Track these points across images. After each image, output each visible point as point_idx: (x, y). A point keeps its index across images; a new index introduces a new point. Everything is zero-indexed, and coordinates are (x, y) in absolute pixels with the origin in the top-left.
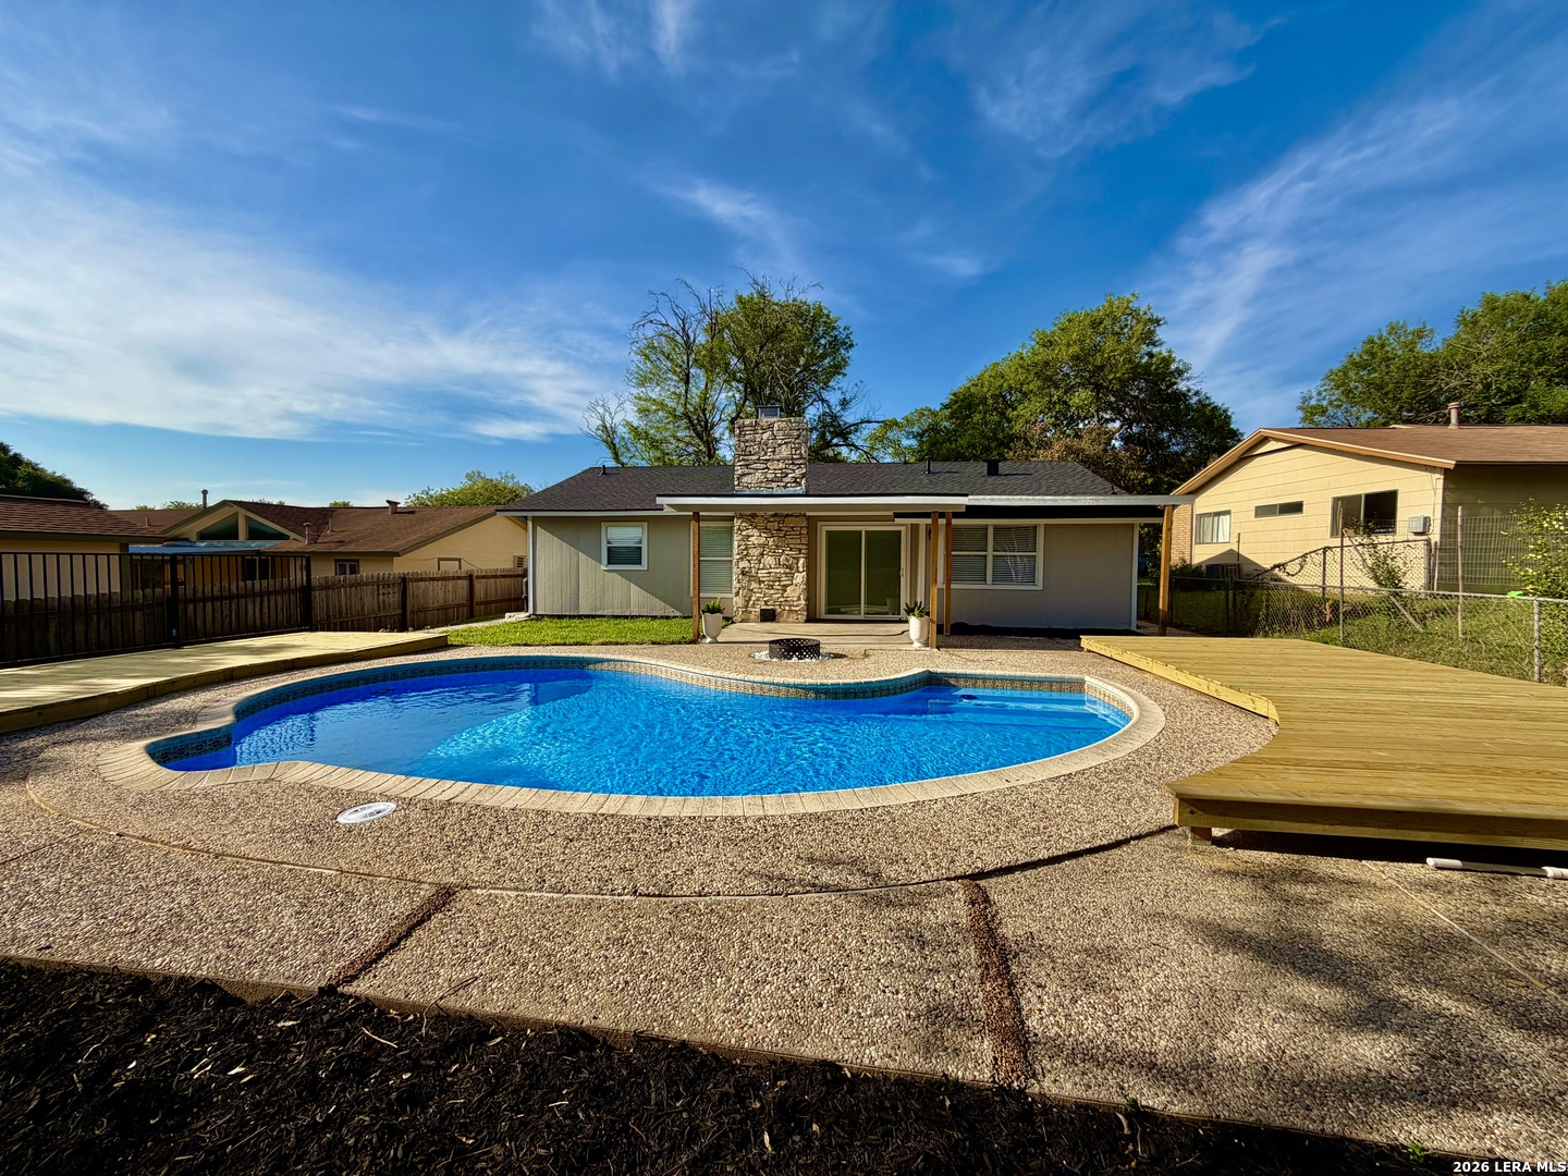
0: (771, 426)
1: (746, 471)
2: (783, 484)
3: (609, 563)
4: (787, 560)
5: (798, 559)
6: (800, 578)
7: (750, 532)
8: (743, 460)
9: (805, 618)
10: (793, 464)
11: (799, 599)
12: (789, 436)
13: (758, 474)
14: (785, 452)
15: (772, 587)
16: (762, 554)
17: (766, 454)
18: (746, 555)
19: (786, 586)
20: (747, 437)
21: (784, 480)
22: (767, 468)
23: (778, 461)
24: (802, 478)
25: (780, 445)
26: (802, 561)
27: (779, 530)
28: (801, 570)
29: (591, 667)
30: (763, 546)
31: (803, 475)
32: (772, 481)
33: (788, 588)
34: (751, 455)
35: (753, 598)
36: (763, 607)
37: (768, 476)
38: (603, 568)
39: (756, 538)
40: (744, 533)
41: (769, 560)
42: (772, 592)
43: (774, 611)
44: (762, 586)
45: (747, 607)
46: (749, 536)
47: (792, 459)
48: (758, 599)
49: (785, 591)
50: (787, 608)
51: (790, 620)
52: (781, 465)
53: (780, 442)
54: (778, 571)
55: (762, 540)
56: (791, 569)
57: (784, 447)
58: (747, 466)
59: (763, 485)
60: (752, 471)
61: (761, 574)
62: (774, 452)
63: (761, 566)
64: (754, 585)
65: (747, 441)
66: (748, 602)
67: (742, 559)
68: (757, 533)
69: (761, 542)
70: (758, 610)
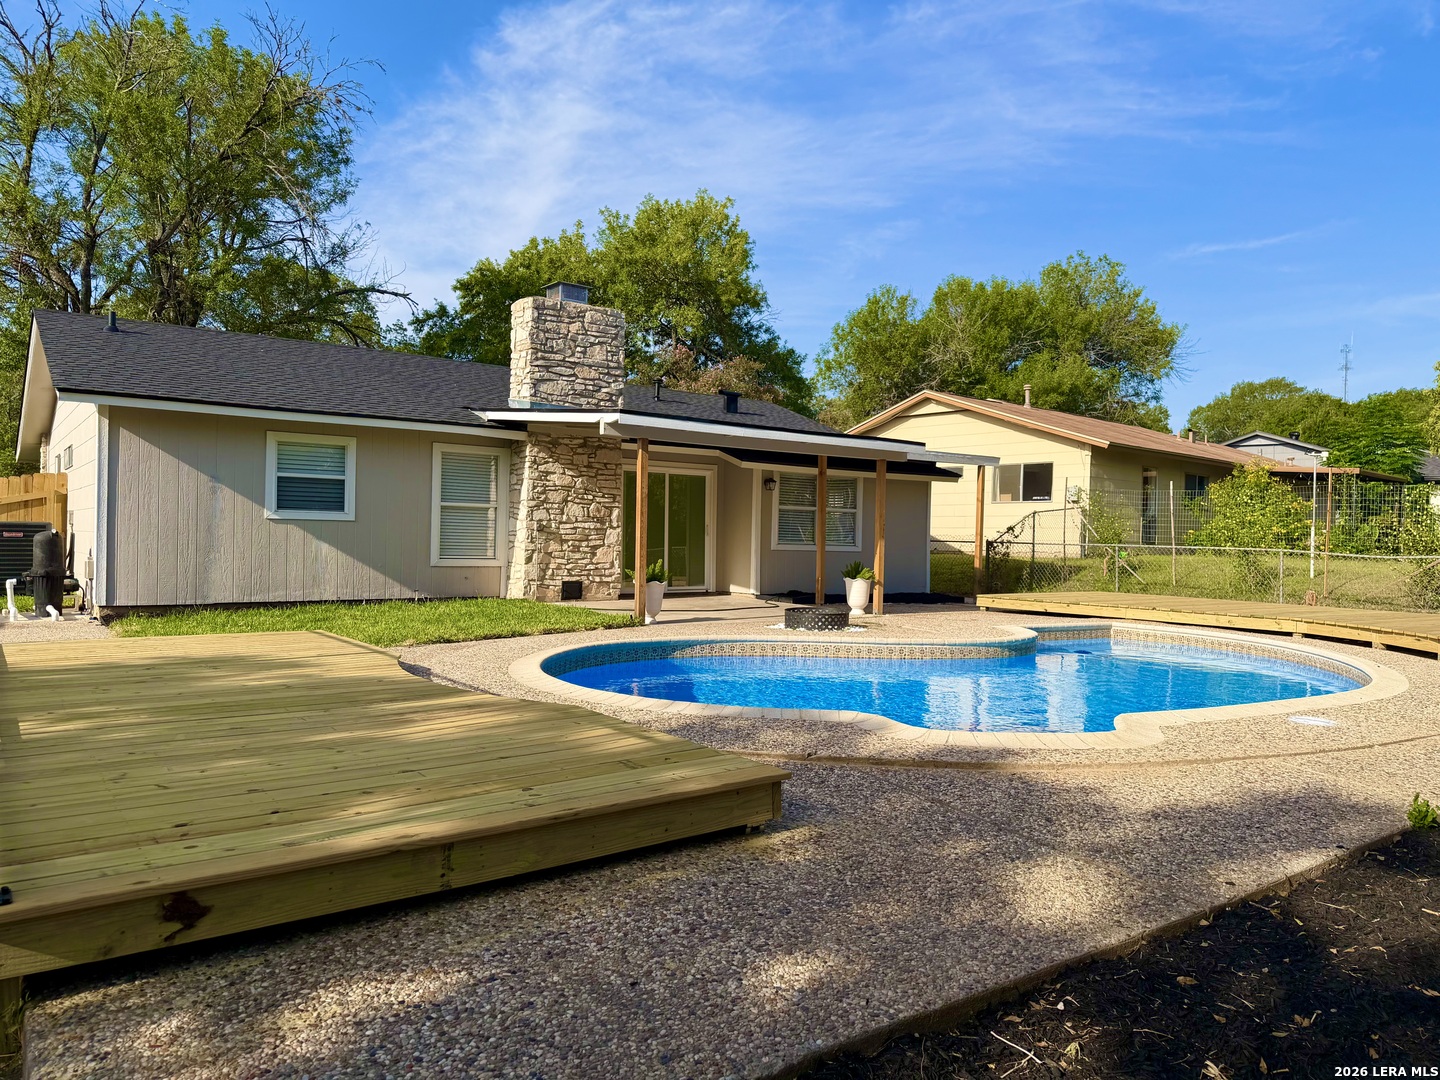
0: (581, 315)
1: (547, 376)
2: (596, 401)
3: (280, 506)
4: (598, 511)
5: (610, 509)
6: (614, 536)
7: (550, 467)
8: (543, 358)
9: (618, 593)
10: (608, 374)
11: (612, 564)
12: (604, 333)
13: (562, 383)
14: (598, 355)
15: (576, 550)
16: (565, 501)
17: (573, 355)
18: (544, 502)
19: (596, 547)
20: (549, 325)
21: (597, 395)
22: (574, 375)
23: (590, 366)
24: (618, 396)
25: (592, 344)
26: (616, 513)
27: (589, 466)
28: (615, 524)
29: (677, 654)
30: (567, 488)
31: (620, 393)
32: (581, 395)
33: (599, 552)
34: (552, 352)
35: (552, 566)
36: (566, 579)
37: (577, 387)
38: (267, 514)
39: (559, 476)
40: (542, 468)
41: (574, 510)
42: (577, 556)
43: (579, 584)
44: (565, 547)
45: (542, 578)
46: (548, 473)
47: (608, 367)
48: (558, 568)
49: (594, 554)
50: (597, 579)
51: (600, 595)
52: (594, 374)
53: (592, 339)
54: (586, 525)
55: (567, 480)
56: (603, 523)
57: (598, 348)
58: (547, 368)
59: (569, 399)
60: (553, 376)
61: (565, 529)
62: (584, 353)
63: (565, 518)
64: (553, 546)
65: (548, 331)
66: (544, 571)
67: (538, 506)
68: (557, 468)
69: (566, 482)
70: (559, 583)
